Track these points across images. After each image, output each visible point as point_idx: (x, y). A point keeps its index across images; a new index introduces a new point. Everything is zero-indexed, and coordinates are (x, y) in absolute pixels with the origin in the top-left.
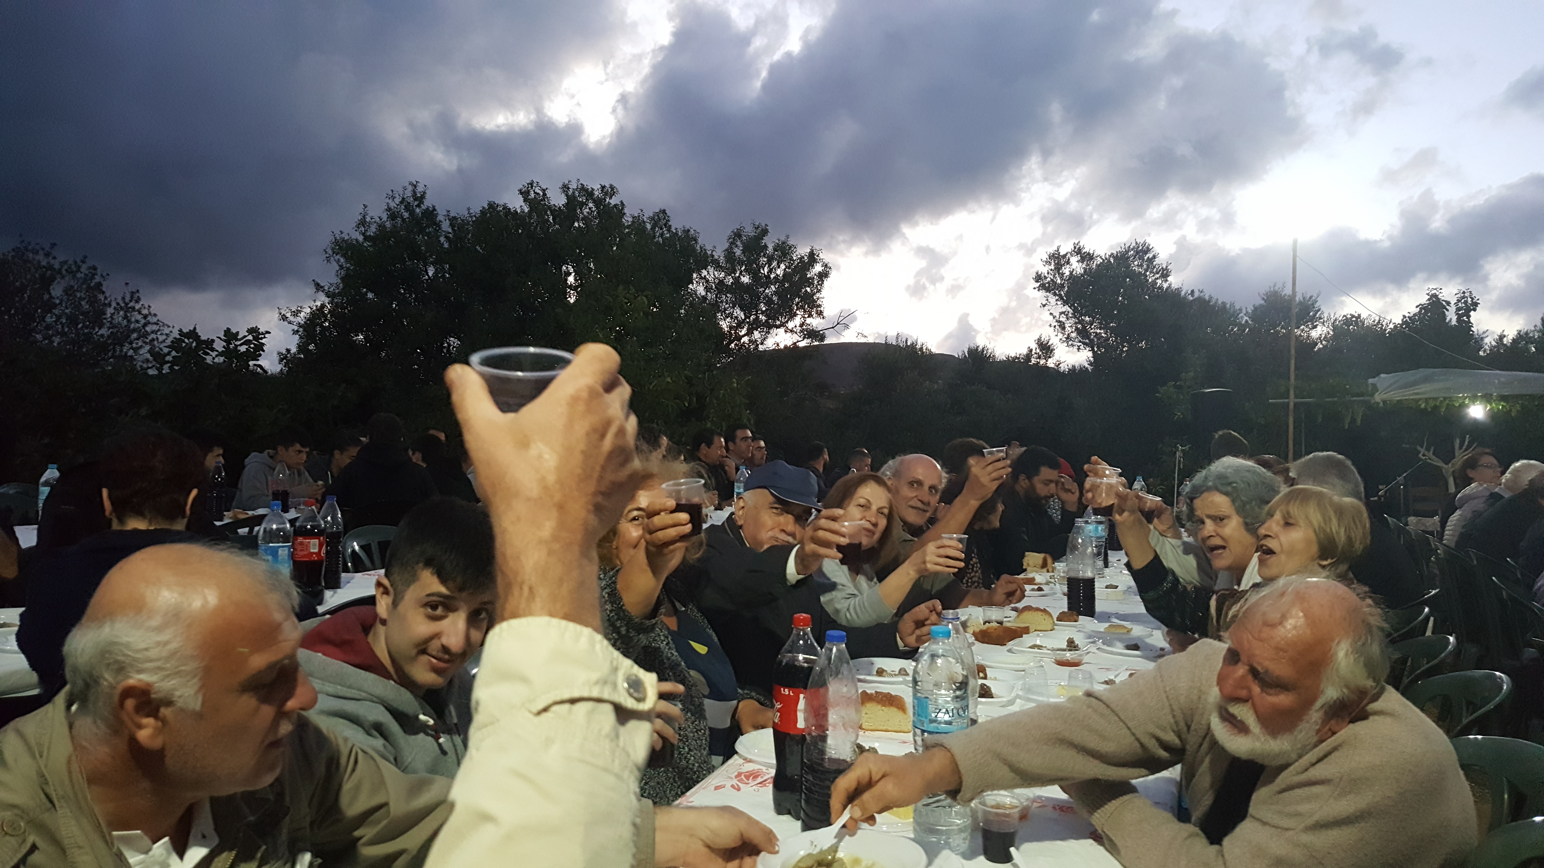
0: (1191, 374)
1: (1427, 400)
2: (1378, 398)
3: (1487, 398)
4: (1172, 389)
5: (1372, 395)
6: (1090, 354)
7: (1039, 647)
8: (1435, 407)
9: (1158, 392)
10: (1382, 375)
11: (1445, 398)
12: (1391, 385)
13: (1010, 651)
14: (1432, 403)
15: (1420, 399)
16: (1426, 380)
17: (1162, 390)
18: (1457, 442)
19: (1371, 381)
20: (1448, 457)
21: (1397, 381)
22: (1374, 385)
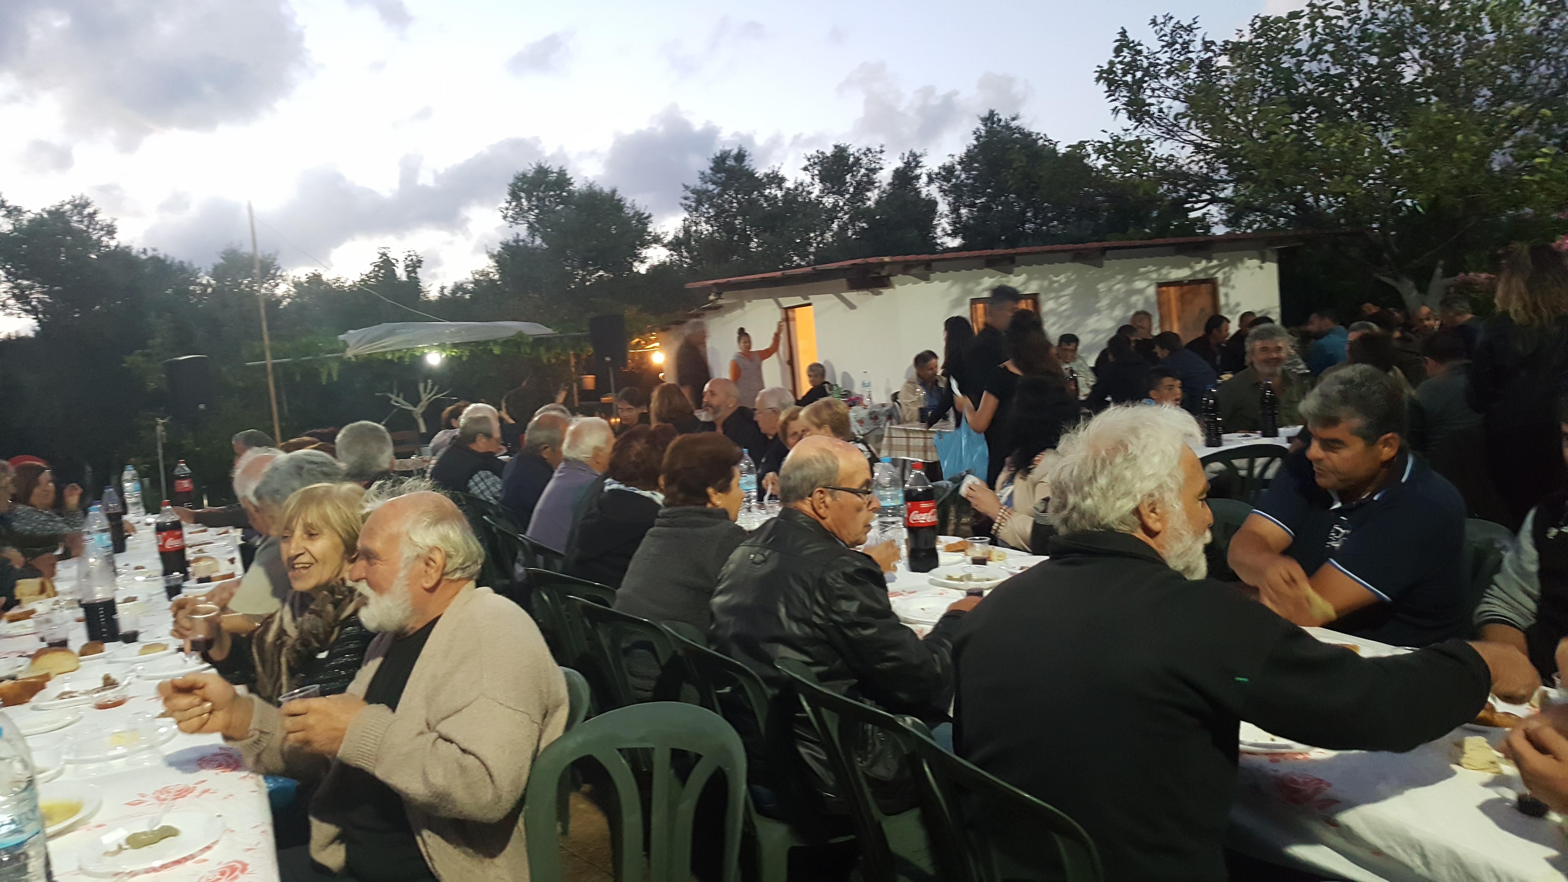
0: (159, 340)
1: (393, 352)
2: (350, 353)
3: (442, 347)
4: (140, 359)
5: (344, 351)
6: (34, 323)
7: (69, 694)
8: (400, 358)
9: (124, 362)
10: (351, 332)
11: (408, 349)
12: (359, 341)
13: (34, 708)
14: (397, 355)
15: (386, 352)
16: (391, 333)
17: (129, 359)
18: (421, 387)
19: (341, 337)
20: (416, 402)
21: (364, 337)
22: (344, 341)
